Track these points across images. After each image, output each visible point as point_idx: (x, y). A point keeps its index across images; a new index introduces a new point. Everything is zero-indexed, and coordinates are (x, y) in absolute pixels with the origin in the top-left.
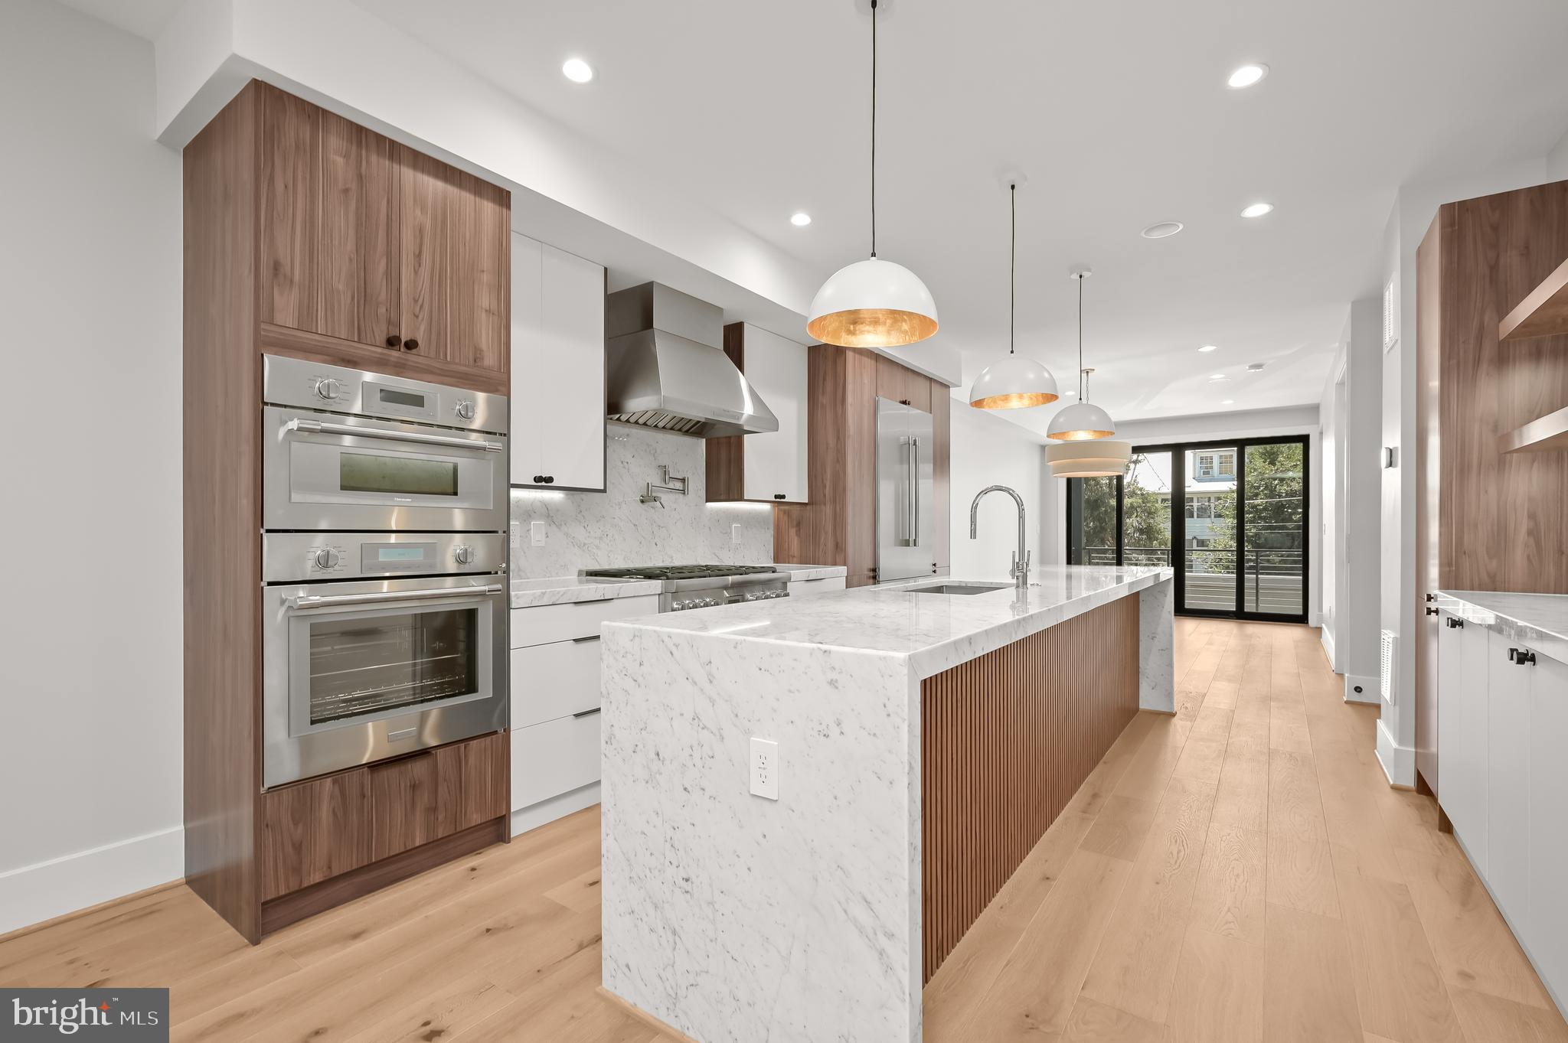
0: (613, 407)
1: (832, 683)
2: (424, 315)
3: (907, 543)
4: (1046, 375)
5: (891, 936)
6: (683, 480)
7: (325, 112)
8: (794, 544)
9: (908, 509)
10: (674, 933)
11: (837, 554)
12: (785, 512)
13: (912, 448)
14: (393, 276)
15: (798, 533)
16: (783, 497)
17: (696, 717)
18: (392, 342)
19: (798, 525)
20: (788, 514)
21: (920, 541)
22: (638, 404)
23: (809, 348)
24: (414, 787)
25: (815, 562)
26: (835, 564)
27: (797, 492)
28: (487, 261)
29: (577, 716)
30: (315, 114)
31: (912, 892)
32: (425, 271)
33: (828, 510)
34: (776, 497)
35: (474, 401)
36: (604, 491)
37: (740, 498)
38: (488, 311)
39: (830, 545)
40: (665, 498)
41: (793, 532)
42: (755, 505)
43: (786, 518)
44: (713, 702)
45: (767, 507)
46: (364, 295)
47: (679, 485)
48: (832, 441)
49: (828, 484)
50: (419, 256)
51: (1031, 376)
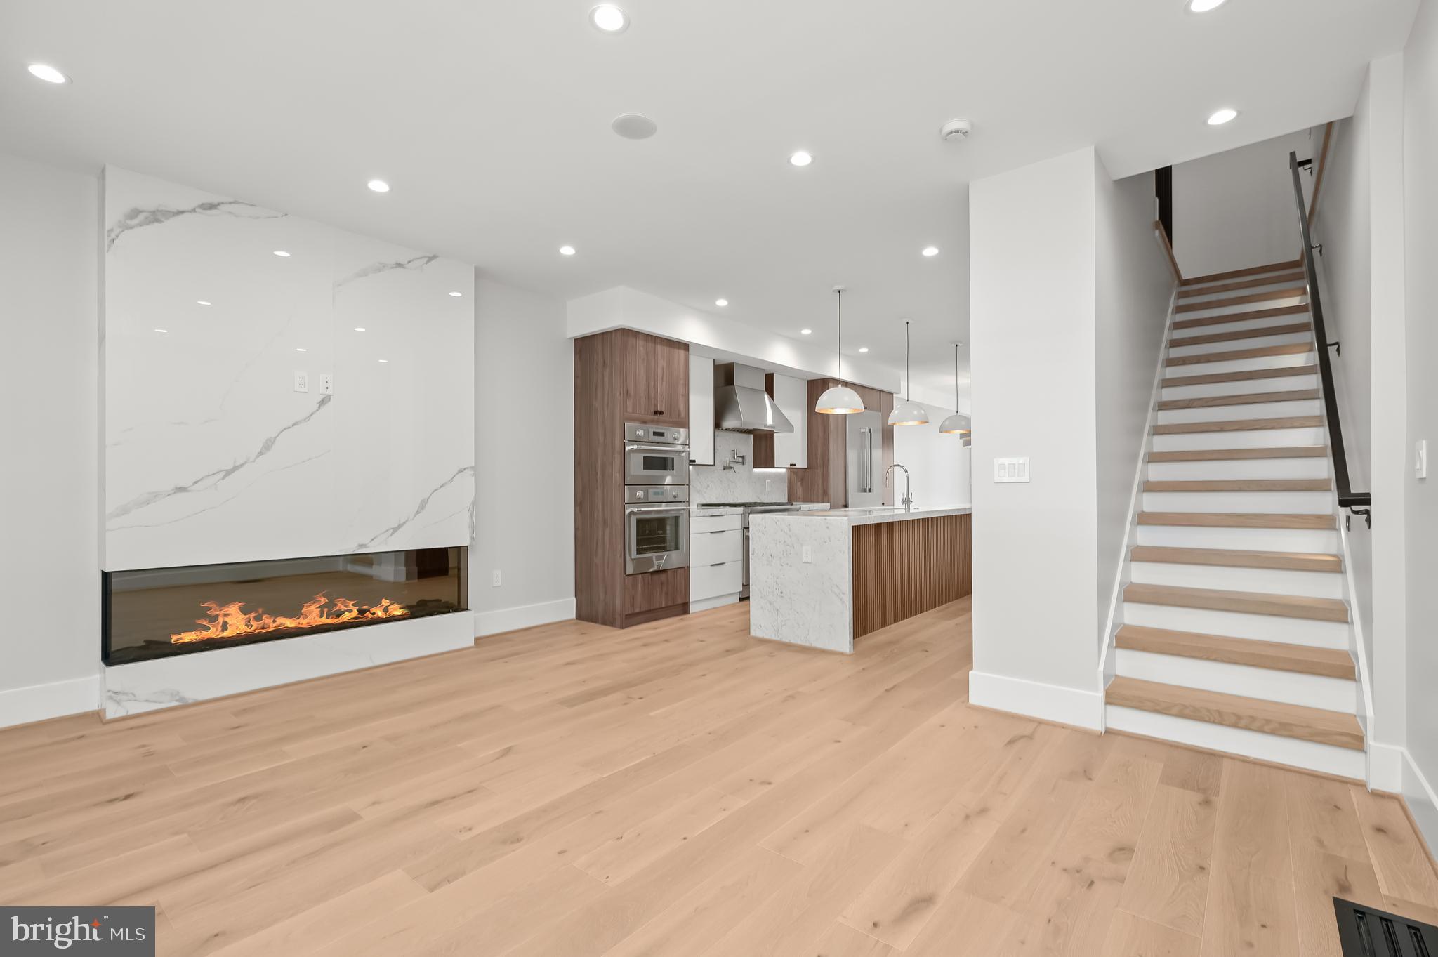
0: (717, 425)
1: (828, 528)
2: (664, 401)
3: (865, 491)
4: (923, 412)
5: (843, 594)
6: (742, 457)
7: (639, 332)
8: (800, 491)
9: (865, 469)
10: (777, 610)
11: (824, 497)
12: (794, 472)
13: (868, 434)
14: (656, 387)
15: (802, 485)
16: (795, 465)
17: (785, 542)
18: (656, 413)
19: (802, 480)
20: (795, 473)
21: (873, 489)
22: (729, 423)
23: (808, 381)
24: (662, 584)
25: (812, 501)
26: (823, 502)
27: (802, 462)
28: (682, 376)
29: (712, 565)
30: (635, 334)
31: (849, 581)
32: (664, 383)
33: (819, 471)
34: (791, 465)
35: (679, 432)
36: (714, 465)
37: (773, 466)
38: (682, 395)
39: (820, 492)
40: (736, 467)
41: (799, 484)
42: (779, 470)
43: (795, 476)
44: (790, 536)
45: (784, 470)
46: (648, 397)
47: (740, 460)
48: (821, 434)
49: (819, 457)
50: (662, 378)
51: (915, 413)
